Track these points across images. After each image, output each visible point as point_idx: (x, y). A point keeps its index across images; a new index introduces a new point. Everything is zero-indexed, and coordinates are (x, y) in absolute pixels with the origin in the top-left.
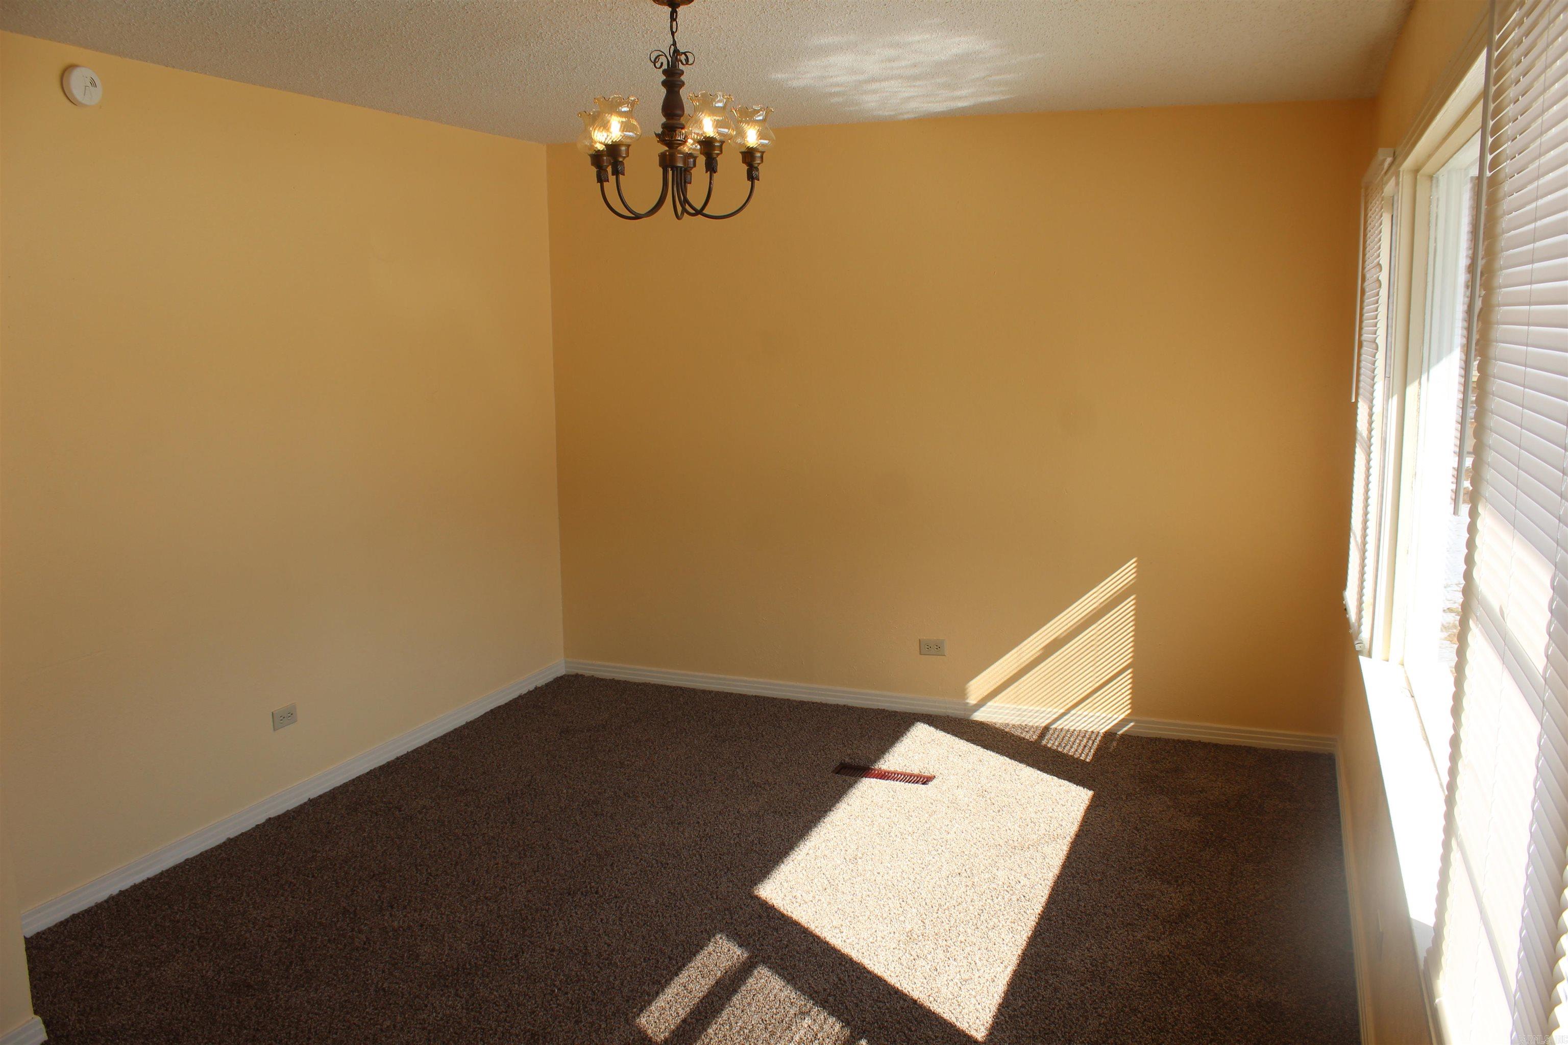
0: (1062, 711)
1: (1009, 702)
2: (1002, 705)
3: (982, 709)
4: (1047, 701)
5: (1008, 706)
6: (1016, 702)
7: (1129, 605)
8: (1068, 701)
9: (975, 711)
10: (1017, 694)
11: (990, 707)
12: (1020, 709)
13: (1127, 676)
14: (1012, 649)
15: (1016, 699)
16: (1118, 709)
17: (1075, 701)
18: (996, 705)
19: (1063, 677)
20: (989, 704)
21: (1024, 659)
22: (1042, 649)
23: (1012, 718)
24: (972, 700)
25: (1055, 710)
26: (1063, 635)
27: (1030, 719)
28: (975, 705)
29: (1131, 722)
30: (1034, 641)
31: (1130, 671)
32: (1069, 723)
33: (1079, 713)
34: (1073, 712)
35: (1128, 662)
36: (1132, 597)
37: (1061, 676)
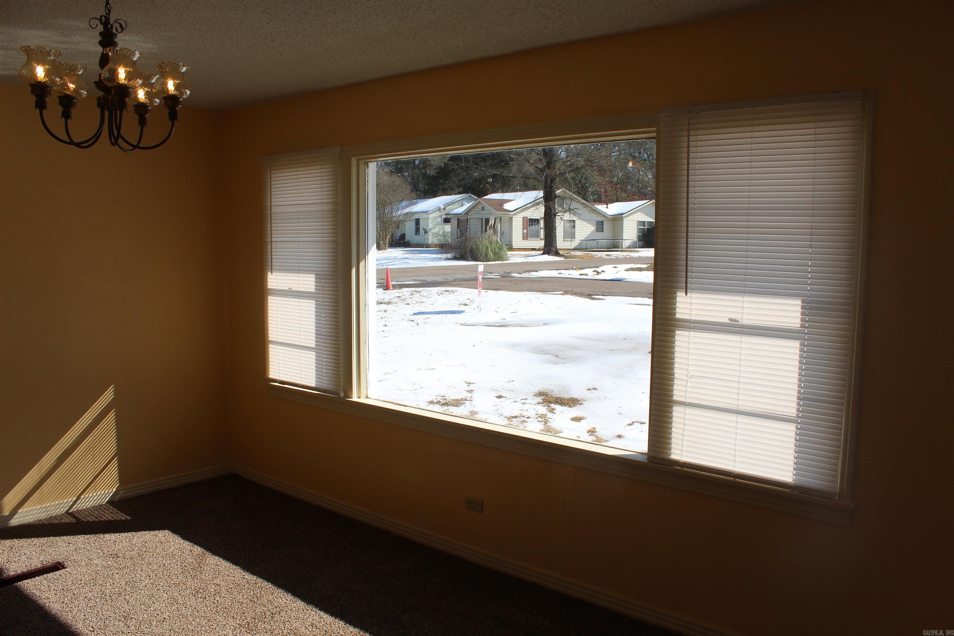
0: (74, 499)
1: (34, 505)
2: (30, 509)
3: (16, 516)
4: (63, 496)
5: (35, 508)
6: (40, 504)
7: (111, 416)
8: (77, 491)
9: (10, 519)
10: (40, 498)
11: (21, 513)
12: (44, 508)
13: (115, 462)
14: (34, 465)
15: (40, 501)
16: (111, 486)
17: (82, 489)
18: (25, 510)
19: (73, 476)
20: (20, 511)
21: (43, 471)
22: (55, 460)
23: (40, 515)
24: (6, 513)
25: (70, 500)
26: (70, 447)
27: (53, 512)
28: (8, 516)
29: (121, 491)
30: (49, 457)
31: (116, 458)
32: (82, 505)
33: (87, 496)
34: (82, 497)
35: (114, 453)
36: (113, 411)
37: (71, 476)
